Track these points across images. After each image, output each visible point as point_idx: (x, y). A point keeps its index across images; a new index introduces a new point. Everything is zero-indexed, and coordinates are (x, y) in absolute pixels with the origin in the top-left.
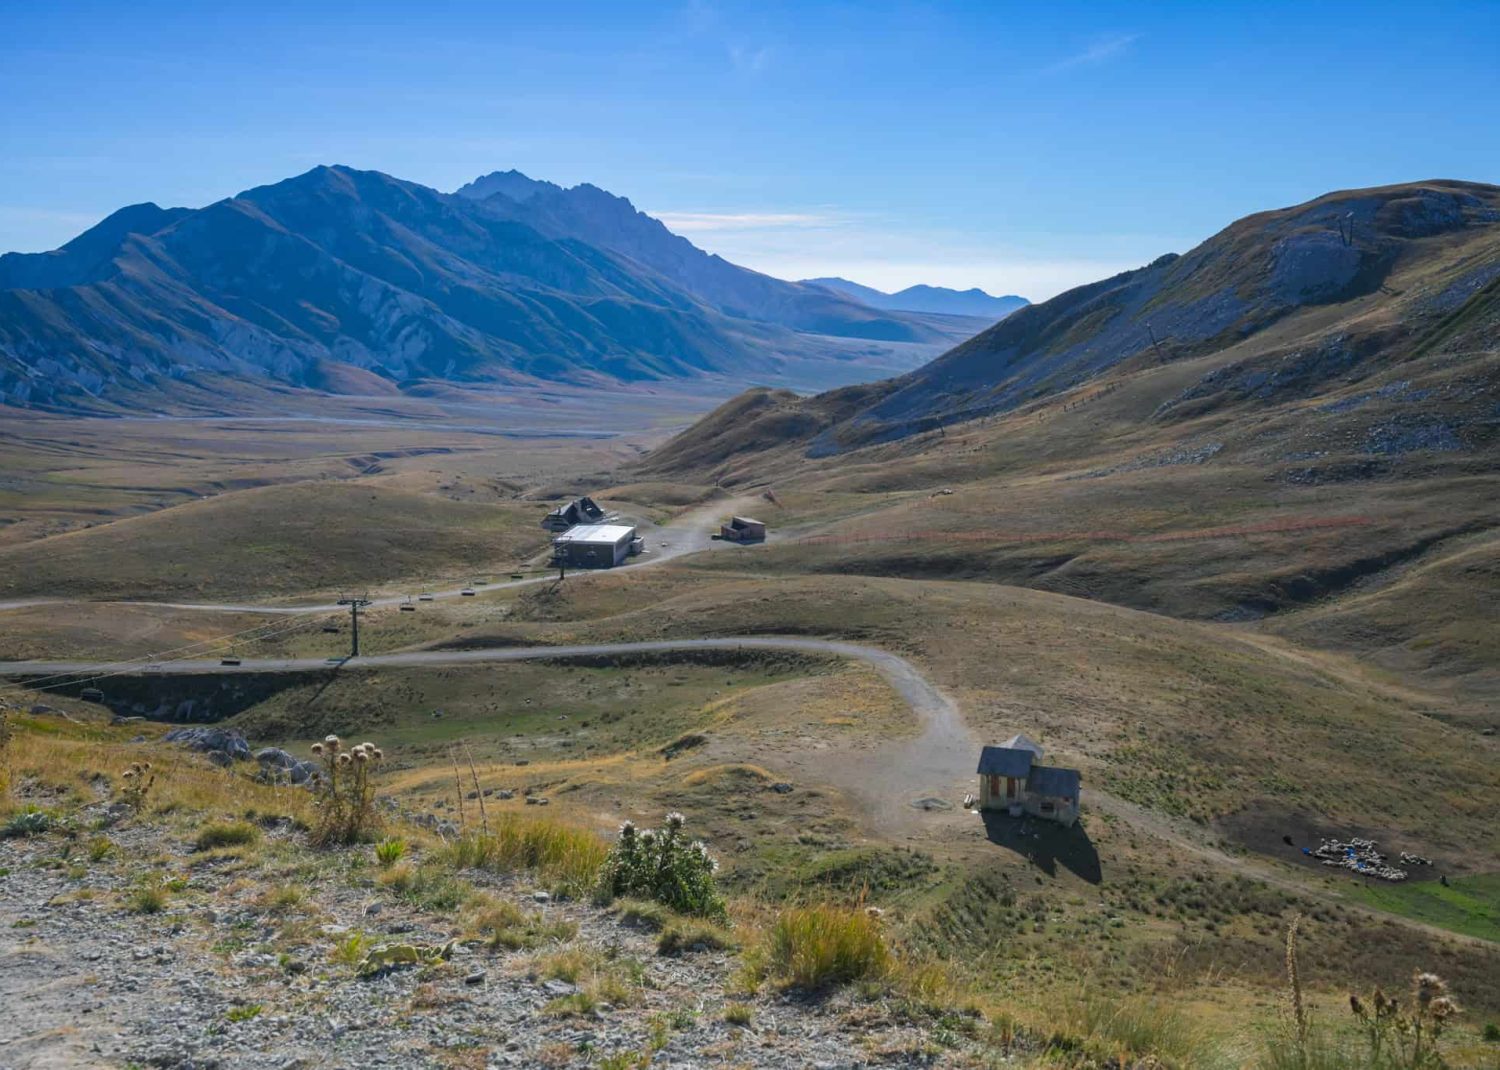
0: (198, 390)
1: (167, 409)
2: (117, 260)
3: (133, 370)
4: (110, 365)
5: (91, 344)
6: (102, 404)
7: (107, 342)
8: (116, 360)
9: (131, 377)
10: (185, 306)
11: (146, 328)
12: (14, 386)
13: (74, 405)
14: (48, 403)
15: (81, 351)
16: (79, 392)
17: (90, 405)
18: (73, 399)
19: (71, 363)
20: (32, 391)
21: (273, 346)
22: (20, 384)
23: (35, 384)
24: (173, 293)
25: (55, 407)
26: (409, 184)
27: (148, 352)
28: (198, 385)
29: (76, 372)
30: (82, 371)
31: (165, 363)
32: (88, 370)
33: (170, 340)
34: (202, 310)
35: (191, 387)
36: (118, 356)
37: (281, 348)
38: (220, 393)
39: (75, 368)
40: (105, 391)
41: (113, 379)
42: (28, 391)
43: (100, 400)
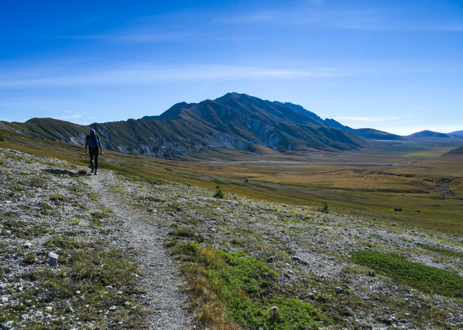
0: (219, 153)
1: (213, 159)
2: (180, 115)
3: (196, 146)
4: (188, 145)
5: (180, 138)
6: (188, 157)
7: (185, 137)
8: (189, 143)
9: (195, 148)
10: (203, 128)
11: (196, 134)
12: (157, 152)
13: (180, 158)
14: (170, 157)
15: (177, 140)
16: (180, 153)
17: (185, 158)
18: (178, 156)
19: (175, 144)
20: (164, 154)
21: (235, 140)
22: (159, 151)
23: (165, 151)
24: (199, 125)
25: (173, 158)
26: (253, 97)
27: (198, 141)
28: (218, 152)
29: (177, 147)
30: (179, 146)
31: (204, 144)
32: (181, 146)
33: (203, 137)
34: (209, 129)
35: (216, 152)
36: (189, 142)
37: (237, 140)
38: (226, 154)
39: (177, 146)
40: (188, 153)
41: (190, 149)
42: (163, 153)
43: (188, 156)
